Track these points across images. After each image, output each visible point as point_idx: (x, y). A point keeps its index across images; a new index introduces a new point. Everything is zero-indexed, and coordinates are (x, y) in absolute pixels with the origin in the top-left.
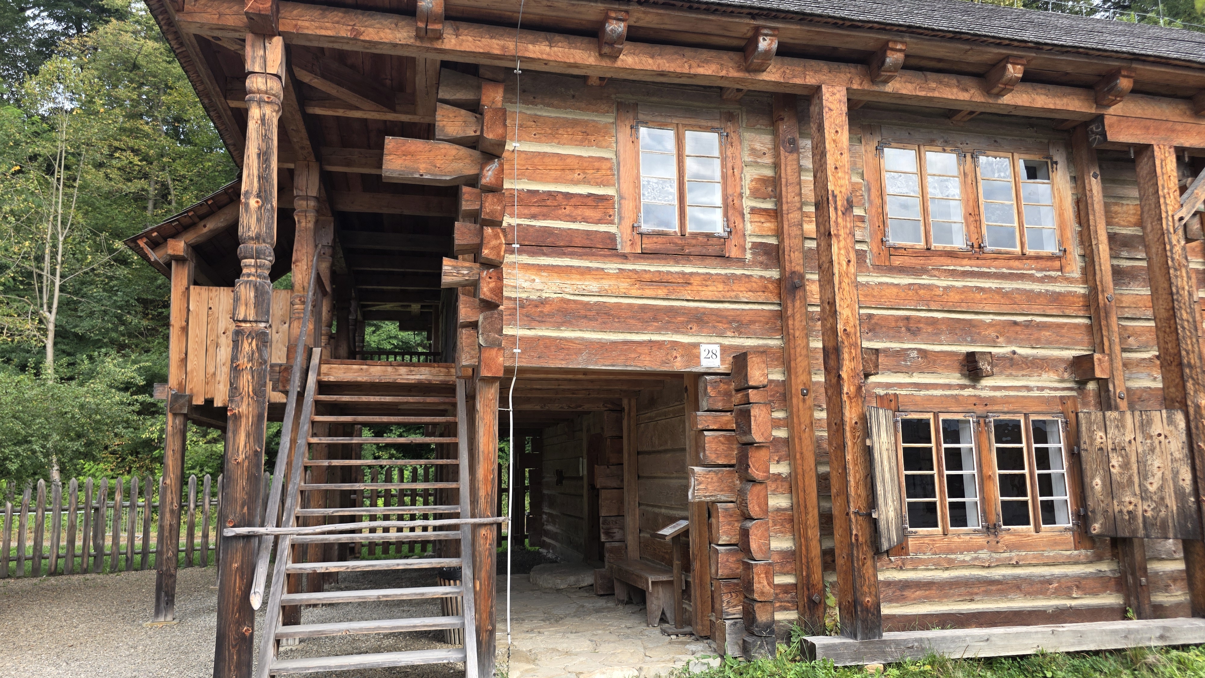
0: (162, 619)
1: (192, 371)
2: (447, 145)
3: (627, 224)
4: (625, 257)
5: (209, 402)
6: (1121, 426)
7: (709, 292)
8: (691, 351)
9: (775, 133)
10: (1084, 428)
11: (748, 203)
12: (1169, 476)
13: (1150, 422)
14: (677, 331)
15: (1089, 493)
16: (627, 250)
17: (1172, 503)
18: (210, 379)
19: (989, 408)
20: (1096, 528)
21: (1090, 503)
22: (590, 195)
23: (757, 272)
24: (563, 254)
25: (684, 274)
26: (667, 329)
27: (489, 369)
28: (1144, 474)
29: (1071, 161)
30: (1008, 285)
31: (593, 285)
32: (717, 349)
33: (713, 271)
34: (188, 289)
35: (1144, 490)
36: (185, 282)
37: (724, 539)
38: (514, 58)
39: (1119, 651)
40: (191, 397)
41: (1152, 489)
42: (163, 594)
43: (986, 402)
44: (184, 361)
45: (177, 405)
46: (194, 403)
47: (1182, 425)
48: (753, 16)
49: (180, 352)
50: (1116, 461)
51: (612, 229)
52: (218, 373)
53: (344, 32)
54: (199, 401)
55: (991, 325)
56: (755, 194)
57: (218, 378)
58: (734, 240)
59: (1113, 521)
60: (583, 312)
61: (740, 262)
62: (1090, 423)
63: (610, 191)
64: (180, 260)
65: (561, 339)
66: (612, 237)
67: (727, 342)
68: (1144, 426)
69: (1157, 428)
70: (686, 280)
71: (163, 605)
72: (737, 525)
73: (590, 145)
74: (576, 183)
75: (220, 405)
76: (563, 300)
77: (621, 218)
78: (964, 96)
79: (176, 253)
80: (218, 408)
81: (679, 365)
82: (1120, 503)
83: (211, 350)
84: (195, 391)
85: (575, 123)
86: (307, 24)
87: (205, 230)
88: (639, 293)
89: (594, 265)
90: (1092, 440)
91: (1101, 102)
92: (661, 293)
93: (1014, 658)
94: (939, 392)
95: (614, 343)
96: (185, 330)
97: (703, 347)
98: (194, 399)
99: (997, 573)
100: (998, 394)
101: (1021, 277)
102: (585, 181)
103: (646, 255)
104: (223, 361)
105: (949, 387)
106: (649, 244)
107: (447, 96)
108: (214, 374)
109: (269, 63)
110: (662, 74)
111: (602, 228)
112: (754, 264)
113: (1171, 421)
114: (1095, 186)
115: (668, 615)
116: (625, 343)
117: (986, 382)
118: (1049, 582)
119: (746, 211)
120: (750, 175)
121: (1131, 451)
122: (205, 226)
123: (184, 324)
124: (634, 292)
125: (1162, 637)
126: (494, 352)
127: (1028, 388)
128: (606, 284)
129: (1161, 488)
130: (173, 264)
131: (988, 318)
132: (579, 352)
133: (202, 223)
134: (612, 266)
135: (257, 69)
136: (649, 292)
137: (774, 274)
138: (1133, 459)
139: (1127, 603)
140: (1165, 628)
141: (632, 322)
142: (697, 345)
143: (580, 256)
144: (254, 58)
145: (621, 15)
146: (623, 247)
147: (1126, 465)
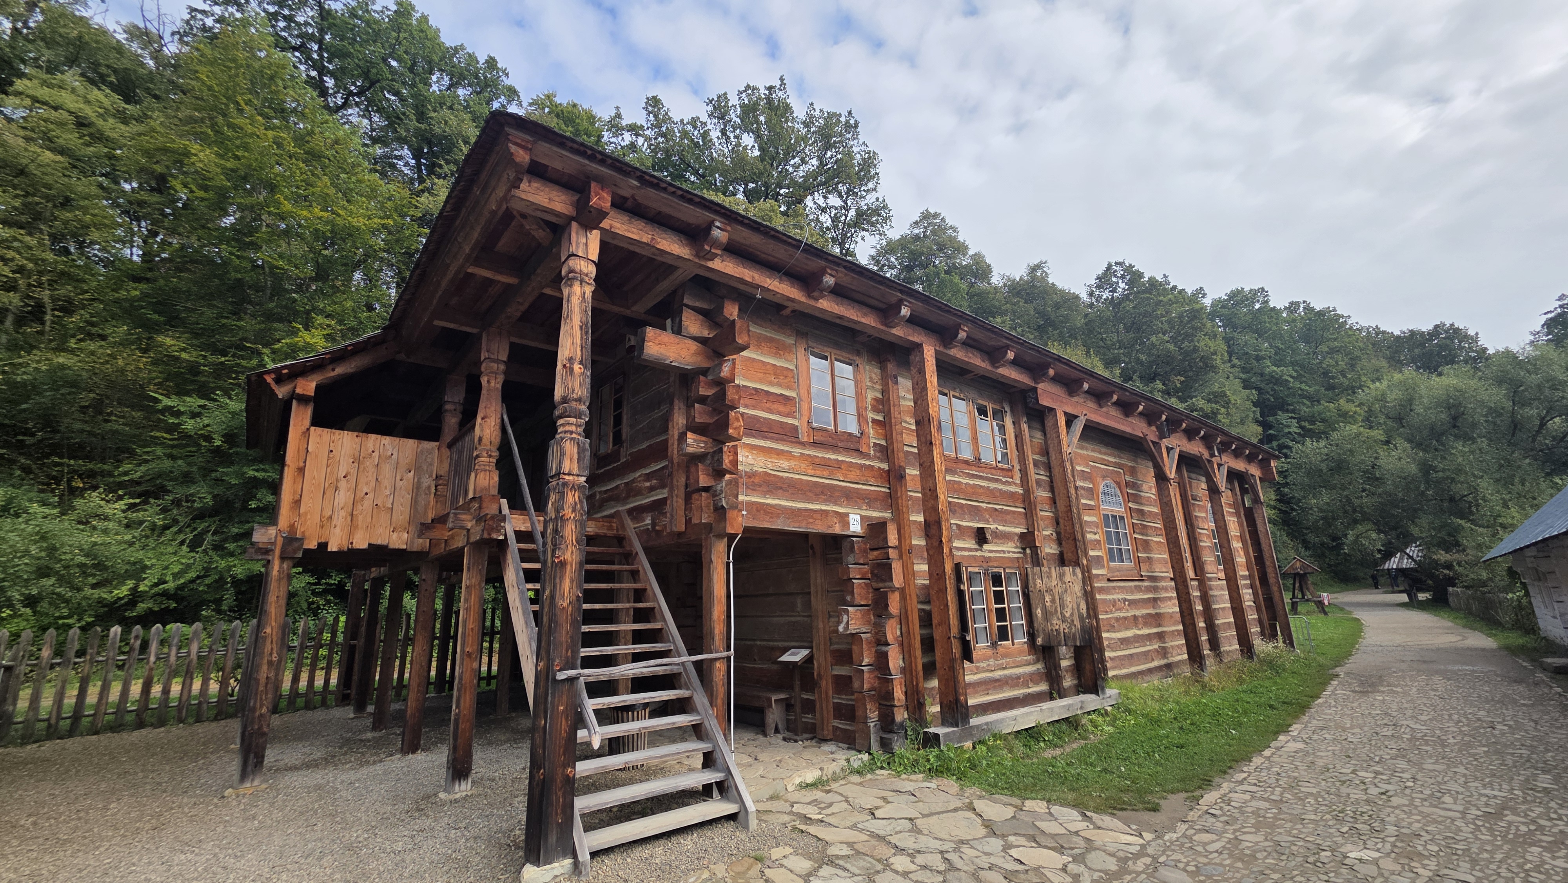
0: (248, 785)
1: (306, 513)
2: (690, 341)
3: (805, 419)
4: (803, 444)
5: (323, 546)
6: (1049, 576)
7: (852, 476)
8: (844, 518)
9: (883, 369)
10: (1030, 577)
11: (871, 415)
12: (1075, 607)
13: (1064, 574)
14: (836, 504)
15: (1034, 618)
16: (805, 439)
17: (1077, 623)
18: (326, 521)
19: (990, 564)
20: (1039, 641)
21: (1036, 625)
22: (782, 395)
23: (876, 464)
24: (765, 438)
25: (837, 460)
26: (830, 501)
27: (733, 527)
28: (1062, 606)
29: (1012, 412)
30: (993, 485)
31: (785, 464)
32: (858, 517)
33: (854, 461)
34: (308, 429)
35: (1063, 616)
36: (307, 422)
37: (866, 661)
38: (758, 287)
39: (1067, 719)
40: (301, 540)
41: (1068, 615)
42: (252, 756)
43: (987, 560)
44: (297, 503)
45: (290, 549)
46: (306, 546)
47: (1080, 576)
48: (901, 292)
49: (295, 493)
50: (1048, 598)
51: (796, 422)
52: (335, 516)
53: (645, 238)
54: (312, 545)
55: (987, 509)
56: (875, 409)
57: (334, 523)
58: (864, 440)
59: (1048, 636)
60: (779, 485)
61: (866, 456)
62: (1034, 574)
63: (793, 394)
64: (303, 400)
65: (768, 505)
66: (795, 428)
67: (864, 513)
68: (1061, 576)
69: (1068, 578)
70: (839, 465)
71: (250, 768)
72: (874, 650)
73: (780, 357)
74: (771, 384)
75: (335, 549)
76: (766, 473)
77: (801, 415)
78: (983, 365)
79: (305, 393)
80: (332, 552)
81: (837, 530)
82: (1052, 624)
83: (329, 493)
84: (307, 534)
85: (771, 340)
86: (618, 225)
87: (332, 374)
88: (812, 472)
89: (786, 448)
90: (1035, 585)
91: (1036, 380)
92: (826, 474)
93: (1026, 730)
94: (966, 553)
95: (799, 510)
96: (301, 470)
97: (851, 516)
98: (306, 542)
99: (998, 674)
100: (992, 555)
101: (997, 480)
102: (779, 385)
103: (816, 444)
104: (341, 505)
105: (970, 550)
106: (818, 437)
107: (690, 303)
108: (331, 517)
109: (590, 251)
110: (841, 317)
111: (790, 421)
112: (876, 457)
113: (1074, 574)
114: (1025, 427)
115: (780, 726)
116: (807, 510)
117: (986, 547)
118: (1018, 678)
119: (870, 420)
120: (870, 395)
121: (1055, 591)
122: (333, 370)
123: (302, 464)
124: (810, 472)
125: (1081, 708)
126: (735, 512)
127: (1004, 552)
128: (793, 463)
129: (1072, 615)
130: (294, 403)
131: (984, 505)
132: (778, 516)
133: (331, 367)
134: (796, 451)
135: (580, 254)
136: (819, 473)
137: (885, 466)
138: (1057, 597)
139: (1051, 687)
140: (1082, 702)
141: (810, 494)
142: (847, 515)
143: (777, 440)
144: (578, 244)
145: (834, 273)
146: (804, 437)
147: (1053, 601)
